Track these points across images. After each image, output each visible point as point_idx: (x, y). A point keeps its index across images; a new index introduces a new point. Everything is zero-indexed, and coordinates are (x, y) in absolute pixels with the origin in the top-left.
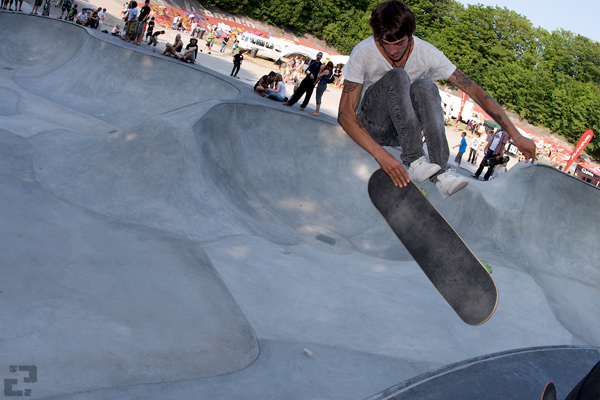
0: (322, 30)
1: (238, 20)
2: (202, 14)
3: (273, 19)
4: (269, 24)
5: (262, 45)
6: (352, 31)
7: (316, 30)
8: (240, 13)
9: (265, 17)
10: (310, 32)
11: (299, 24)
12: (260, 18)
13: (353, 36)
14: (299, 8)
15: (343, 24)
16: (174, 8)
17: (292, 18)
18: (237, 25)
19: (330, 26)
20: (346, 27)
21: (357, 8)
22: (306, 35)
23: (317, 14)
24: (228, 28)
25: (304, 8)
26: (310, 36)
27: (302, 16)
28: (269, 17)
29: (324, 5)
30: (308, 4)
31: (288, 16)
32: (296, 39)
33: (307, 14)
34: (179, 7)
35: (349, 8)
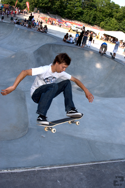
0: (99, 24)
1: (73, 22)
2: (62, 20)
3: (84, 21)
4: (83, 22)
5: (79, 28)
6: (109, 24)
7: (98, 24)
8: (73, 19)
9: (82, 20)
10: (96, 24)
11: (92, 22)
12: (80, 21)
13: (109, 25)
14: (92, 17)
15: (106, 22)
16: (52, 19)
17: (90, 20)
18: (73, 23)
19: (102, 23)
20: (107, 23)
21: (110, 17)
22: (95, 25)
23: (98, 19)
24: (70, 24)
25: (93, 17)
26: (96, 26)
27: (93, 20)
28: (83, 20)
29: (100, 16)
30: (95, 16)
31: (89, 20)
32: (92, 27)
33: (95, 19)
34: (54, 18)
35: (108, 17)
